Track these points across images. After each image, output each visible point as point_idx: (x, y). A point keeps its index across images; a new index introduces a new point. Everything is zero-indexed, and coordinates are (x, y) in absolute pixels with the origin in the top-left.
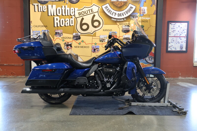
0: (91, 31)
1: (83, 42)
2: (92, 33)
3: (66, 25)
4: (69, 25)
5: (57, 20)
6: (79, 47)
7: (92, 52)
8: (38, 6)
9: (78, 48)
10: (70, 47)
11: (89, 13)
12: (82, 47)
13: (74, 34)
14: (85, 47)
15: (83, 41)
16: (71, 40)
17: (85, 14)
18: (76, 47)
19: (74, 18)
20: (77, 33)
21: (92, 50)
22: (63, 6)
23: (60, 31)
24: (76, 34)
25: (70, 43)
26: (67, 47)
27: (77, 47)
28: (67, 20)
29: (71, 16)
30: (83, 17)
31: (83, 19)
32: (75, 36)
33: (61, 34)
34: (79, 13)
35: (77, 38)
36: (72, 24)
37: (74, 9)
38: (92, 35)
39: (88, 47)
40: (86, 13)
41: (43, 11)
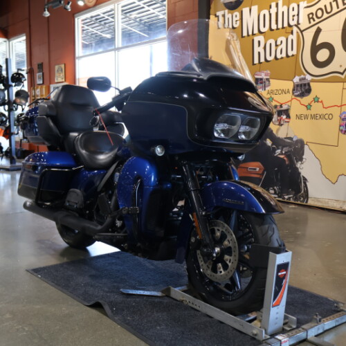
0: (341, 66)
1: (318, 102)
2: (342, 71)
3: (279, 56)
4: (284, 55)
5: (259, 45)
6: (306, 117)
7: (342, 131)
8: (224, 16)
9: (304, 121)
10: (284, 117)
11: (335, 10)
12: (314, 117)
13: (297, 79)
14: (322, 117)
15: (316, 100)
16: (289, 96)
17: (326, 15)
18: (299, 117)
19: (297, 32)
20: (304, 75)
21: (340, 126)
22: (273, 5)
23: (265, 75)
24: (300, 80)
25: (285, 107)
26: (279, 118)
27: (303, 118)
28: (281, 42)
29: (289, 30)
30: (319, 25)
31: (319, 31)
32: (297, 86)
33: (267, 83)
34: (308, 15)
35: (303, 89)
36: (292, 50)
37: (298, 6)
38: (343, 77)
39: (330, 117)
40: (329, 10)
41: (233, 28)
